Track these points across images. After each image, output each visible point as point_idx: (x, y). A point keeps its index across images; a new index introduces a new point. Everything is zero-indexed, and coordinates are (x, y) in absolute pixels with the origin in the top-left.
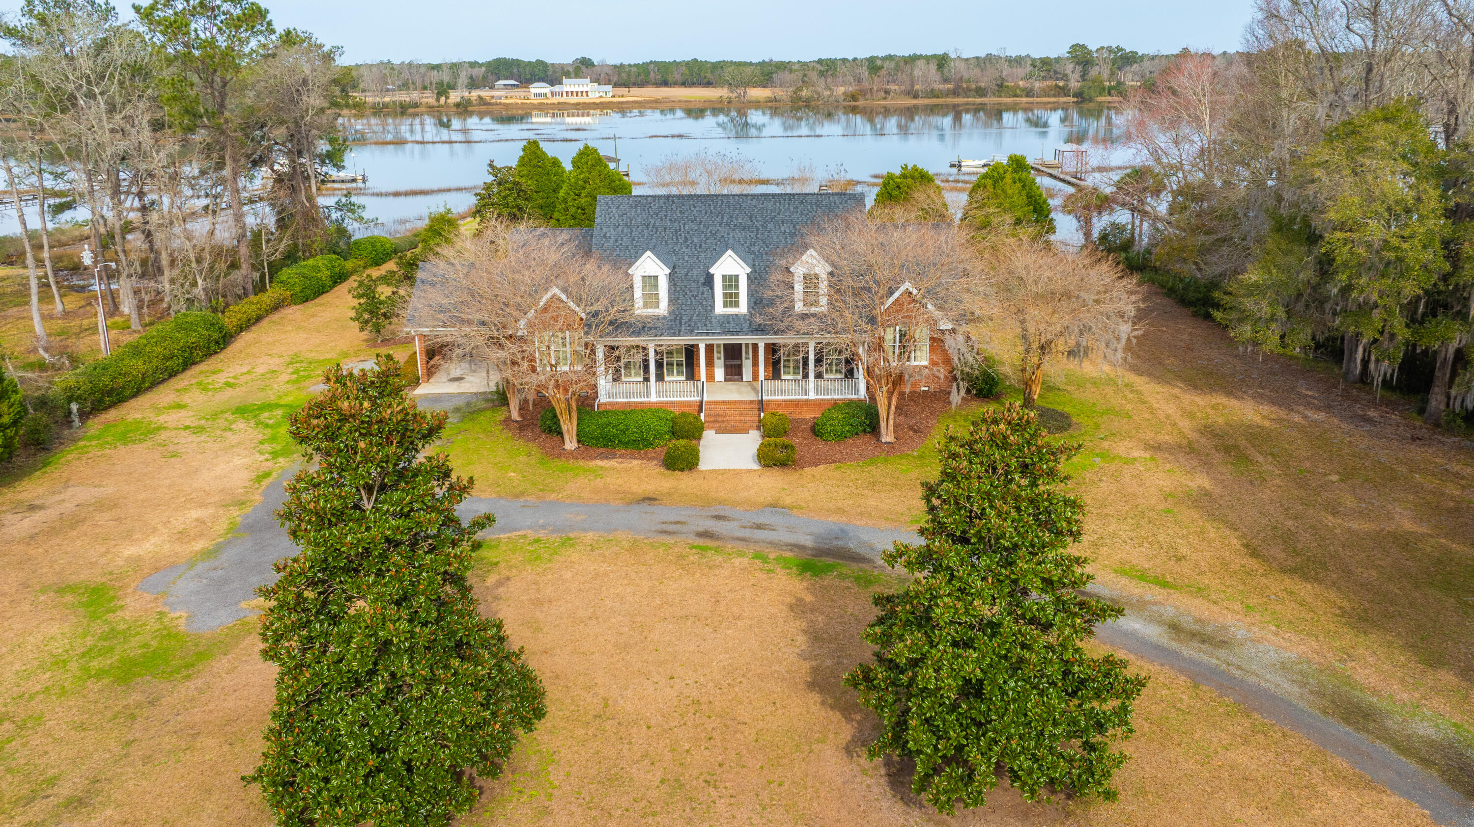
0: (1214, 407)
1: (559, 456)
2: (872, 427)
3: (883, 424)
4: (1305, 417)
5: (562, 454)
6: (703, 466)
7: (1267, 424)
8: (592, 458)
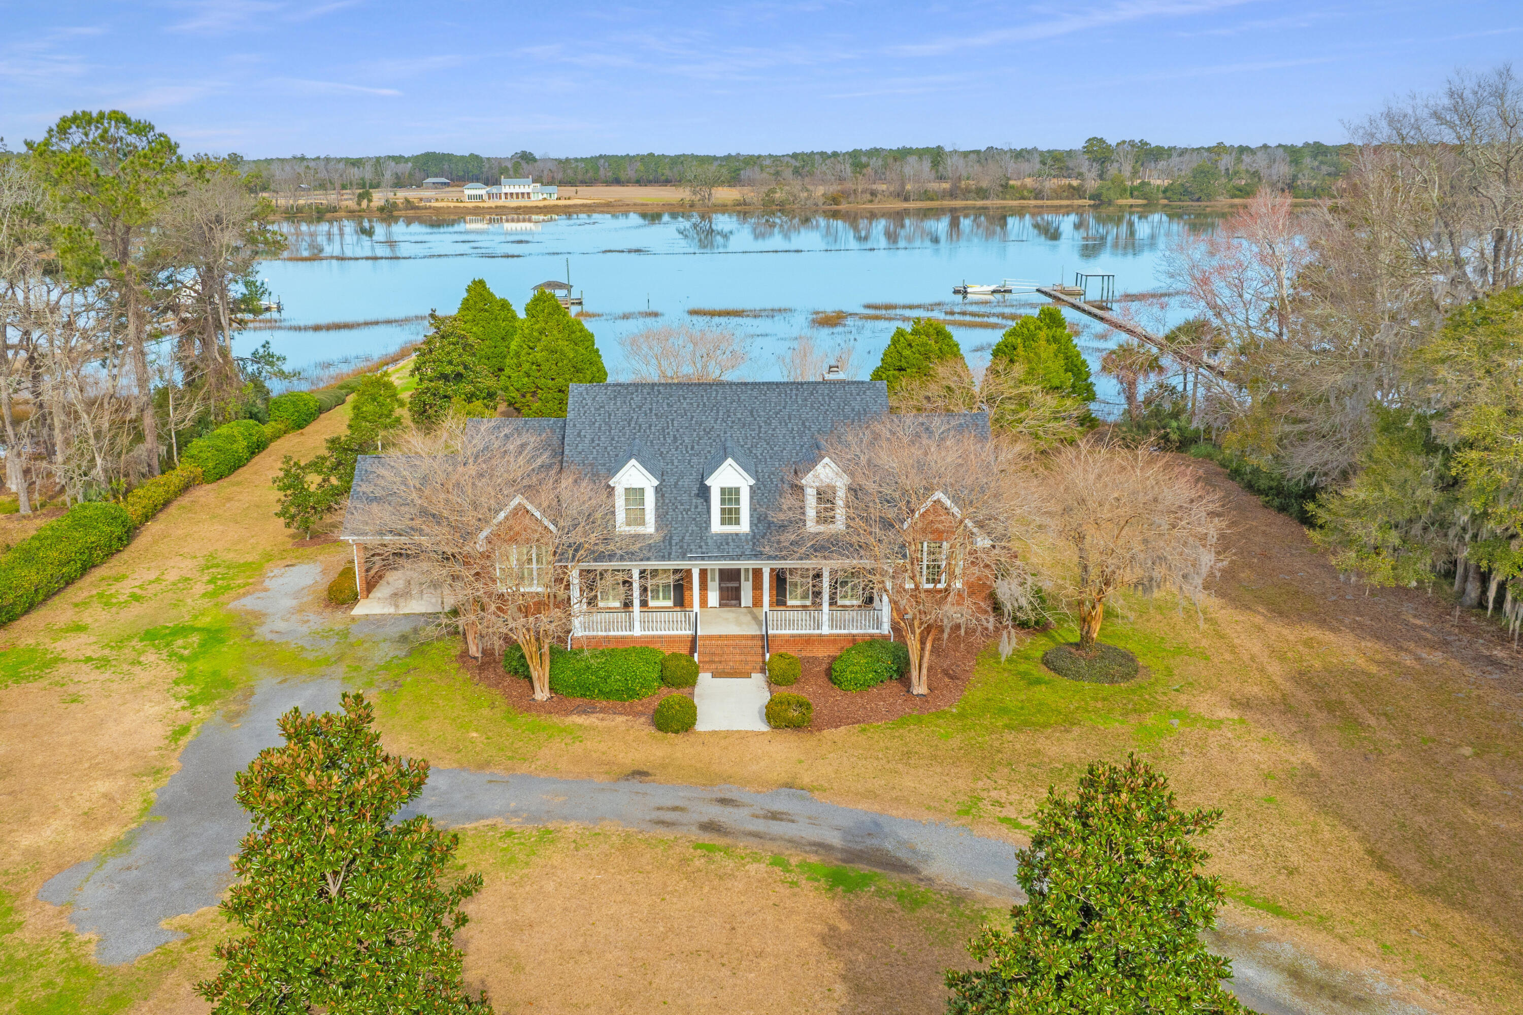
0: (1308, 643)
1: (528, 709)
2: (902, 674)
3: (914, 674)
4: (1419, 659)
5: (531, 706)
6: (701, 726)
7: (1374, 669)
8: (568, 713)
